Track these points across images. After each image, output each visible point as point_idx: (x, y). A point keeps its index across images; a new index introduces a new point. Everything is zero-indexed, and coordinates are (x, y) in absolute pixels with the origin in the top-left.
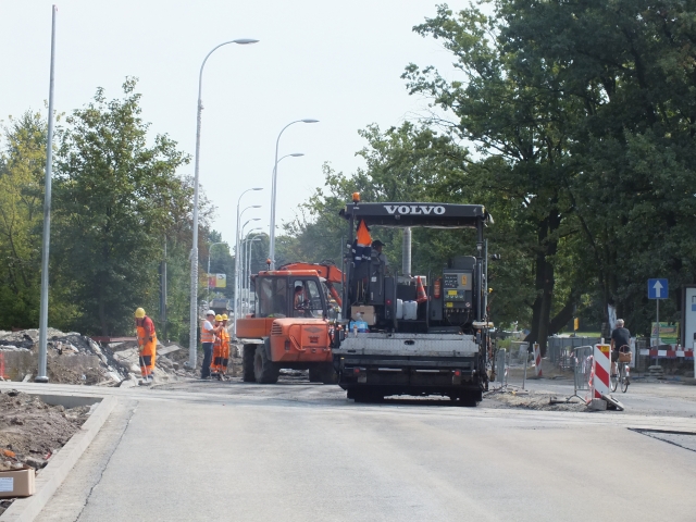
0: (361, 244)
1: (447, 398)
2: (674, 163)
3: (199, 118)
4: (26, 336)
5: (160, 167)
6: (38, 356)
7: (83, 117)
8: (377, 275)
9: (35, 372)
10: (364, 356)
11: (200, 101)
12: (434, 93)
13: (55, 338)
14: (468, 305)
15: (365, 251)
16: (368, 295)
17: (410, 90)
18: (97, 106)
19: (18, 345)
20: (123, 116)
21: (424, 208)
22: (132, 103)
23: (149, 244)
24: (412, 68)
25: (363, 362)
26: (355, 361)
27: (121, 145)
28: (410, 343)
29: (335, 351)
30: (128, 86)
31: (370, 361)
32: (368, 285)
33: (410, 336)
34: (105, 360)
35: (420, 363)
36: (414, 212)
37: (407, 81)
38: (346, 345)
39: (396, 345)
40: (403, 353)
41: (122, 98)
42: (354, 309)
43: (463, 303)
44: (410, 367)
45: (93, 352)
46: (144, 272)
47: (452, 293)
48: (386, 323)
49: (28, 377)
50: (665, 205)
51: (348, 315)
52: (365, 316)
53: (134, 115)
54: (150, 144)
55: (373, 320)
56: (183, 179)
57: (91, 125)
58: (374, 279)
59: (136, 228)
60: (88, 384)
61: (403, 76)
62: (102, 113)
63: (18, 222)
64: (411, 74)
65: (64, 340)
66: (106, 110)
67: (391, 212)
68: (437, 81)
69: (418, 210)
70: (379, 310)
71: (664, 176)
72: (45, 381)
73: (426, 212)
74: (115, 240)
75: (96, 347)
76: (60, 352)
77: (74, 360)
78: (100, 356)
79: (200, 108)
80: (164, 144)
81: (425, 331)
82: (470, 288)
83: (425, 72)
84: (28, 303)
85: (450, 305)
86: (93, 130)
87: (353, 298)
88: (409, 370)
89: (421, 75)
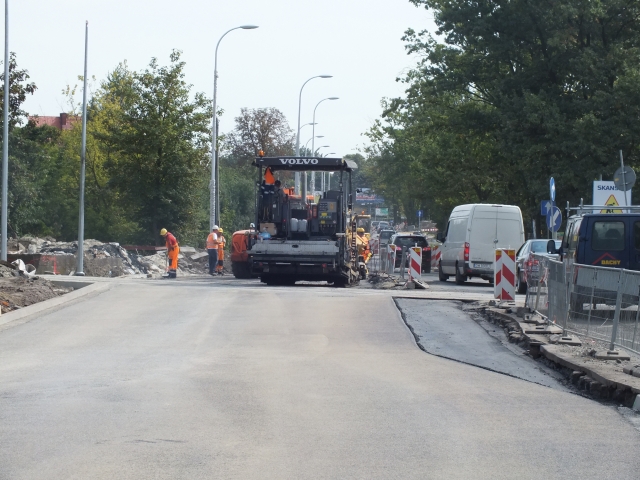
0: (268, 184)
1: (325, 282)
2: (557, 115)
3: (215, 84)
4: (75, 245)
5: (199, 117)
6: (78, 259)
7: (141, 79)
8: (276, 203)
9: (77, 269)
10: (266, 255)
11: (215, 72)
12: (427, 51)
13: (95, 247)
14: (335, 222)
15: (270, 188)
16: (271, 217)
17: (408, 50)
18: (151, 71)
19: (66, 251)
20: (170, 79)
21: (304, 160)
22: (177, 69)
23: (191, 176)
24: (410, 32)
25: (265, 259)
26: (260, 258)
27: (167, 100)
28: (296, 246)
29: (249, 252)
30: (174, 57)
31: (269, 258)
32: (271, 211)
33: (296, 242)
34: (130, 261)
35: (301, 259)
36: (298, 163)
37: (406, 43)
38: (255, 248)
39: (287, 248)
40: (291, 253)
41: (168, 65)
42: (261, 225)
43: (331, 221)
44: (295, 262)
45: (122, 256)
46: (185, 197)
47: (324, 215)
48: (283, 234)
49: (72, 273)
50: (552, 146)
51: (258, 228)
52: (269, 230)
53: (179, 78)
54: (191, 100)
55: (275, 232)
56: (268, 112)
57: (147, 86)
58: (274, 206)
59: (180, 164)
60: (113, 277)
61: (403, 39)
62: (155, 76)
63: (99, 157)
64: (409, 37)
65: (100, 248)
66: (156, 75)
67: (284, 163)
68: (430, 42)
69: (301, 161)
70: (279, 226)
71: (549, 125)
72: (82, 275)
73: (306, 163)
74: (165, 173)
75: (125, 253)
76: (95, 256)
77: (105, 261)
78: (125, 259)
79: (216, 77)
80: (202, 101)
81: (307, 239)
82: (335, 211)
83: (420, 35)
84: (107, 221)
85: (323, 222)
86: (149, 90)
87: (261, 218)
88: (295, 264)
89: (418, 37)
